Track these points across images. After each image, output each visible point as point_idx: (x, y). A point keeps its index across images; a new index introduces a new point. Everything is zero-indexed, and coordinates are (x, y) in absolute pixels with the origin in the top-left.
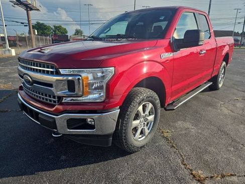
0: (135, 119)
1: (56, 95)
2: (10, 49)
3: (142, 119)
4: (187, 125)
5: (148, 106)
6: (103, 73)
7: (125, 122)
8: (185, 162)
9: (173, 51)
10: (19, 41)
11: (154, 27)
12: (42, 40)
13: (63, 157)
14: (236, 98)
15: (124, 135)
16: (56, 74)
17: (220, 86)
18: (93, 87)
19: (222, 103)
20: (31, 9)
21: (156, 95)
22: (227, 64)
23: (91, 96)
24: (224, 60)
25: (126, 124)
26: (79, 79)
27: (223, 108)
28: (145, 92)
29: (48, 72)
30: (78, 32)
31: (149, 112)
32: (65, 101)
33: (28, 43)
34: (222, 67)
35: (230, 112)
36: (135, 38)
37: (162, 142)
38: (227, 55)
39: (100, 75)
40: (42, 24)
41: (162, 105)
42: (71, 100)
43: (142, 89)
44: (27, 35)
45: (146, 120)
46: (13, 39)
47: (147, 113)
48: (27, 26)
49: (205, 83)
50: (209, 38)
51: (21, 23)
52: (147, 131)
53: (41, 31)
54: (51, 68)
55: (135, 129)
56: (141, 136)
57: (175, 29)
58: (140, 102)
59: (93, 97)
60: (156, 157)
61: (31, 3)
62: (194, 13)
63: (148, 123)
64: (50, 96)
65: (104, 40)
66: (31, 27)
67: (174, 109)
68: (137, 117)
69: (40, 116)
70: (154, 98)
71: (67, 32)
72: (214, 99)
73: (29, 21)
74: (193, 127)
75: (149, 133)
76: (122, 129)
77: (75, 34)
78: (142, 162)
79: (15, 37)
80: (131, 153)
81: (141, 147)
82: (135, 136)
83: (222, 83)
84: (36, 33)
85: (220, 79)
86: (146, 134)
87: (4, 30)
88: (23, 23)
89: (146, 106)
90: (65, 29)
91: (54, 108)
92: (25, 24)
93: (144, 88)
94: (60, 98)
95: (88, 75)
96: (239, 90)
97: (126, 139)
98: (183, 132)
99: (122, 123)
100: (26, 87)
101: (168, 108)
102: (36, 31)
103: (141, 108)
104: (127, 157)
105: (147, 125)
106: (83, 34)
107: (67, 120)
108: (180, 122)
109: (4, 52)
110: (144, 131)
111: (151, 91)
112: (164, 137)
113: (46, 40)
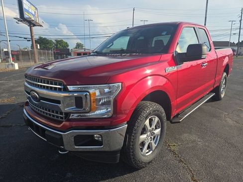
0: (142, 133)
1: (63, 111)
2: (13, 63)
3: (149, 133)
4: (194, 137)
5: (155, 120)
6: (110, 89)
7: (132, 137)
8: (195, 177)
9: (176, 64)
10: (22, 55)
11: (155, 41)
12: (44, 54)
13: (69, 175)
14: (239, 108)
15: (131, 151)
16: (63, 91)
17: (222, 96)
18: (101, 103)
19: (226, 113)
20: (34, 25)
21: (162, 109)
22: (227, 74)
23: (98, 112)
24: (224, 71)
25: (134, 139)
26: (86, 95)
27: (228, 119)
28: (152, 106)
29: (55, 88)
30: (79, 46)
31: (156, 126)
32: (72, 117)
33: (30, 57)
34: (223, 78)
35: (235, 122)
36: (139, 53)
37: (170, 156)
38: (227, 66)
39: (106, 90)
40: (45, 39)
41: (168, 118)
42: (78, 116)
43: (148, 103)
44: (30, 49)
45: (152, 134)
46: (16, 53)
47: (153, 126)
48: (30, 41)
49: (208, 94)
50: (210, 51)
51: (25, 38)
52: (154, 146)
53: (44, 46)
54: (59, 85)
55: (143, 144)
56: (148, 151)
57: (178, 44)
58: (147, 117)
59: (100, 112)
60: (165, 173)
61: (34, 19)
62: (194, 28)
63: (154, 137)
64: (57, 113)
65: (108, 55)
66: (34, 41)
67: (179, 122)
68: (144, 131)
69: (46, 132)
70: (161, 112)
71: (68, 46)
72: (218, 109)
73: (32, 36)
74: (199, 140)
75: (156, 147)
76: (129, 145)
77: (76, 48)
78: (151, 178)
79: (18, 51)
80: (139, 169)
81: (149, 163)
82: (142, 151)
83: (224, 94)
84: (39, 48)
85: (222, 89)
86: (154, 148)
87: (8, 45)
88: (26, 38)
89: (152, 120)
90: (66, 43)
91: (61, 125)
92: (28, 39)
93: (150, 102)
94: (67, 114)
95: (95, 91)
96: (241, 100)
97: (134, 155)
98: (190, 145)
99: (130, 139)
100: (32, 103)
101: (173, 121)
102: (38, 45)
103: (147, 122)
104: (135, 173)
105: (154, 139)
106: (84, 47)
107: (75, 137)
108: (186, 135)
109: (8, 66)
110: (151, 146)
111: (157, 104)
112: (170, 151)
113: (48, 54)
